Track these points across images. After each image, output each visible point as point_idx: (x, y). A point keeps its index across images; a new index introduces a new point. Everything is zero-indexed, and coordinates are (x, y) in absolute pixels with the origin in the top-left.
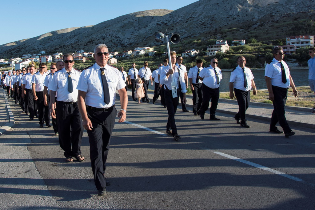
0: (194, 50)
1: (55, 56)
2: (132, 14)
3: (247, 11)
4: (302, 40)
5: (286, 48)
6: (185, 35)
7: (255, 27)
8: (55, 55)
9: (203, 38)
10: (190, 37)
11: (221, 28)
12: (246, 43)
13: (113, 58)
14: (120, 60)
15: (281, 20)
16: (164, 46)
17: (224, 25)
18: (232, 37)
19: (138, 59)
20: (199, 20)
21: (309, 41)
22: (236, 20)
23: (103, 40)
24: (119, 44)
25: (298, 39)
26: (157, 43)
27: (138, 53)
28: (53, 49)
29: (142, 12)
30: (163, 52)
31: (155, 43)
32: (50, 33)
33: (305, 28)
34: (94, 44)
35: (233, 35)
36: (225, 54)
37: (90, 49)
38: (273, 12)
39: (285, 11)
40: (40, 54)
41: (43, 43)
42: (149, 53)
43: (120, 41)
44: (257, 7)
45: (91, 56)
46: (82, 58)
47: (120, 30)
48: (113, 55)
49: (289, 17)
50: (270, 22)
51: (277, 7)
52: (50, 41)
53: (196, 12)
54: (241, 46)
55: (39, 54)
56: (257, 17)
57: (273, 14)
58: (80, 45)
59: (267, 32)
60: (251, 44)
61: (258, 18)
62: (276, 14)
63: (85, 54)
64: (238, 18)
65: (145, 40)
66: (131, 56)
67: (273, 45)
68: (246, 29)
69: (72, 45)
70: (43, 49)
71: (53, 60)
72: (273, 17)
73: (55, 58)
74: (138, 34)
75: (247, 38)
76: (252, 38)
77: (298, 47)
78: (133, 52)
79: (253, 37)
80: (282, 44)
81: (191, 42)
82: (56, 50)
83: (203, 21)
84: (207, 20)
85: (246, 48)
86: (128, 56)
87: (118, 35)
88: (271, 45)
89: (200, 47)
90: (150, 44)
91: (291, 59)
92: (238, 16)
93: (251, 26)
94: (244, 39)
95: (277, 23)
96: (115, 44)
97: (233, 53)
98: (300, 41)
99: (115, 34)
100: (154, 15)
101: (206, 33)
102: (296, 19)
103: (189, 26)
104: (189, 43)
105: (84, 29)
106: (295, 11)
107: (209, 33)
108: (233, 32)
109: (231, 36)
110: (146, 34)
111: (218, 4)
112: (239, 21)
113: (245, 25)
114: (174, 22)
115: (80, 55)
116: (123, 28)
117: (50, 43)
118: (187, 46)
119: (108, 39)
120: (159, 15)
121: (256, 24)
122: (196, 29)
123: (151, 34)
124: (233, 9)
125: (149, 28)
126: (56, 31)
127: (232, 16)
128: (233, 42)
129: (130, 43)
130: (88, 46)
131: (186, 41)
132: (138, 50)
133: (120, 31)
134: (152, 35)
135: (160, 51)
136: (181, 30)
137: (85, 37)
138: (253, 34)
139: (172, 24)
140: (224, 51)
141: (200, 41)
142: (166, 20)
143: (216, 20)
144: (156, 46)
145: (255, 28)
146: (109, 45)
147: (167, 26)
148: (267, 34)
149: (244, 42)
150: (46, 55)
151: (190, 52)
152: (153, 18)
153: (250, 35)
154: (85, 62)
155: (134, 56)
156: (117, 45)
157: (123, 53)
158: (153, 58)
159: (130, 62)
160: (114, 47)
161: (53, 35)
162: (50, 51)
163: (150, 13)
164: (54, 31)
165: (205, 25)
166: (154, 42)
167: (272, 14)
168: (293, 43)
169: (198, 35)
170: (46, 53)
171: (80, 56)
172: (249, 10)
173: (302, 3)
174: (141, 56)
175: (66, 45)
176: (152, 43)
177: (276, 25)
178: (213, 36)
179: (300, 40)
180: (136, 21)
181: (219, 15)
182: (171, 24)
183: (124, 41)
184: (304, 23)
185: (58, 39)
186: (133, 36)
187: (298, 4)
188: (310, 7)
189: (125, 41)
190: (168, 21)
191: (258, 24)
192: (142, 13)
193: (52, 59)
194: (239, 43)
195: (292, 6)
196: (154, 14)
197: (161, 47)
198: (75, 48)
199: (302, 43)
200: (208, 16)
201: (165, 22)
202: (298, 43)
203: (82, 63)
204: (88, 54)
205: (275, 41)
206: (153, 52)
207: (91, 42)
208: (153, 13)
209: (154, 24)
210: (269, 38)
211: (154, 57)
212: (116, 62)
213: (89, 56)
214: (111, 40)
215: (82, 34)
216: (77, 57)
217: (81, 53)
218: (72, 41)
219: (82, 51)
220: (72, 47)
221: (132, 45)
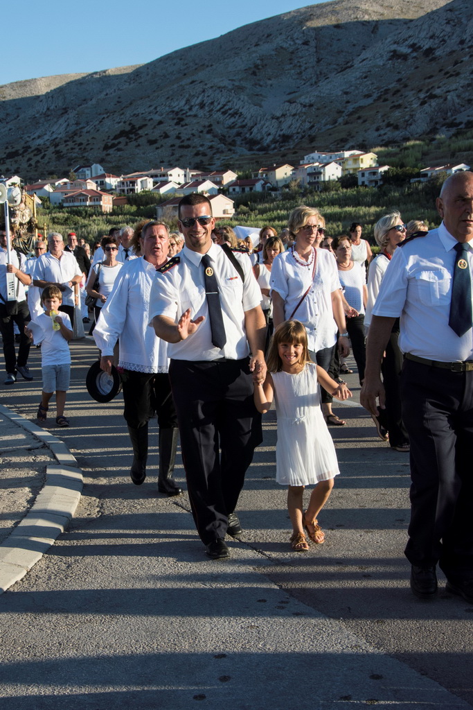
2: (289, 16)
13: (221, 197)
14: (246, 205)
16: (420, 145)
19: (317, 199)
23: (177, 124)
24: (238, 140)
26: (389, 134)
27: (317, 173)
30: (416, 170)
31: (382, 132)
34: (143, 141)
37: (126, 161)
42: (359, 175)
43: (243, 127)
45: (133, 190)
46: (99, 198)
47: (243, 84)
48: (219, 183)
58: (90, 147)
63: (107, 180)
65: (340, 120)
66: (287, 186)
69: (56, 145)
74: (313, 100)
78: (297, 172)
86: (274, 189)
87: (237, 105)
90: (360, 140)
96: (223, 139)
99: (223, 101)
100: (381, 18)
105: (102, 81)
110: (345, 98)
114: (462, 42)
115: (92, 185)
116: (254, 73)
120: (402, 17)
123: (368, 96)
125: (358, 74)
129: (284, 135)
130: (119, 150)
132: (317, 164)
133: (241, 88)
134: (370, 101)
135: (402, 166)
137: (107, 112)
139: (452, 52)
142: (431, 34)
144: (386, 145)
146: (202, 145)
147: (434, 59)
152: (374, 28)
154: (112, 214)
155: (300, 186)
156: (233, 143)
157: (256, 175)
158: (373, 195)
159: (287, 209)
160: (219, 151)
163: (363, 7)
166: (377, 130)
171: (89, 188)
174: (327, 186)
175: (34, 145)
176: (372, 135)
180: (306, 43)
182: (448, 50)
183: (259, 126)
186: (295, 108)
189: (265, 130)
190: (437, 41)
192: (329, 8)
196: (380, 10)
197: (407, 148)
198: (70, 159)
201: (426, 45)
203: (100, 218)
204: (119, 180)
206: (377, 168)
207: (130, 132)
208: (377, 8)
209: (382, 56)
211: (380, 187)
212: (232, 211)
213: (126, 188)
214: (207, 124)
215: (94, 101)
216: (81, 195)
217: (92, 179)
218: (54, 129)
219: (96, 169)
220: (57, 152)
221: (291, 145)
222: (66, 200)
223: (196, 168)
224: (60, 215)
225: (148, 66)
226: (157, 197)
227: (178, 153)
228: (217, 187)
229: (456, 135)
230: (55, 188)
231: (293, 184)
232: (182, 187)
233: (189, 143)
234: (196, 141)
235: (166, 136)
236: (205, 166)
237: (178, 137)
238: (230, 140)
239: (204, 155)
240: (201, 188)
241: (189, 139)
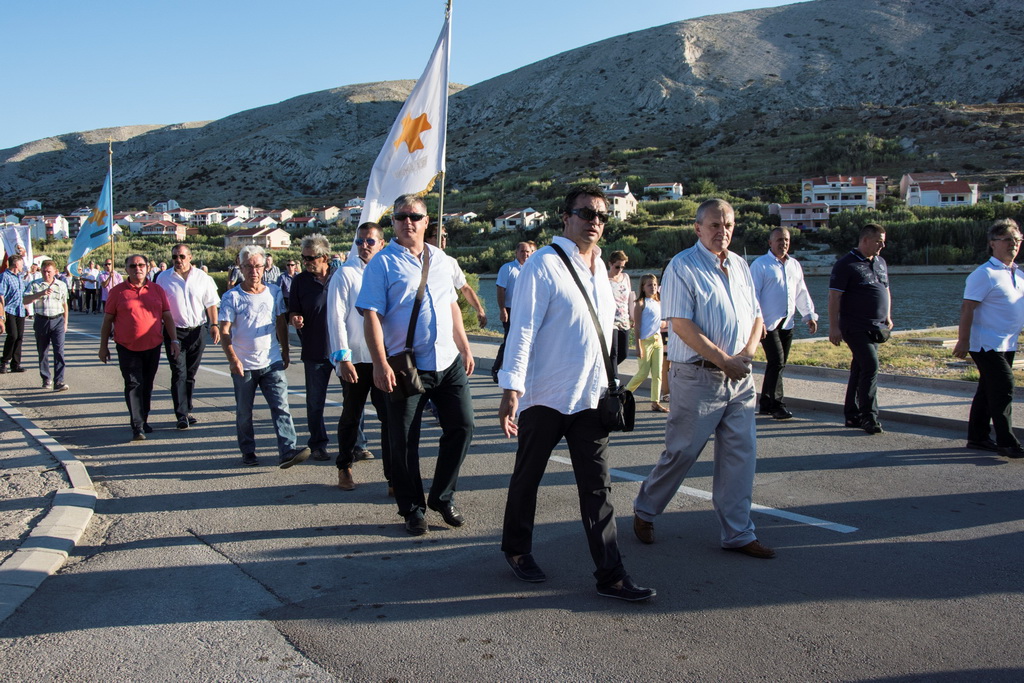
0: (530, 210)
1: (79, 219)
2: (336, 91)
3: (688, 97)
4: (845, 190)
5: (804, 212)
6: (504, 165)
7: (709, 146)
8: (78, 214)
9: (558, 174)
10: (517, 169)
11: (610, 146)
12: (686, 193)
13: (279, 230)
15: (784, 127)
17: (621, 136)
18: (643, 174)
20: (544, 118)
21: (865, 193)
22: (655, 123)
23: (242, 170)
25: (834, 185)
27: (358, 214)
28: (68, 194)
29: (370, 87)
32: (57, 141)
33: (851, 153)
34: (213, 182)
35: (647, 168)
36: (627, 223)
37: (199, 199)
38: (762, 105)
39: (795, 102)
40: (22, 211)
41: (31, 173)
43: (299, 174)
44: (716, 85)
45: (204, 223)
46: (174, 228)
47: (299, 140)
48: (278, 219)
49: (806, 120)
50: (754, 133)
51: (775, 90)
52: (59, 168)
53: (538, 92)
54: (671, 201)
55: (16, 210)
56: (715, 117)
57: (763, 110)
58: (166, 185)
59: (744, 162)
60: (699, 196)
61: (717, 119)
62: (770, 109)
63: (182, 214)
64: (660, 118)
66: (335, 224)
67: (764, 200)
68: (683, 151)
69: (137, 183)
70: (33, 193)
71: (70, 232)
72: (763, 118)
73: (79, 225)
74: (355, 157)
75: (687, 179)
76: (700, 179)
77: (834, 209)
78: (343, 213)
79: (704, 177)
80: (786, 199)
81: (520, 187)
82: (82, 199)
83: (557, 124)
84: (568, 119)
85: (687, 208)
86: (324, 225)
87: (293, 157)
88: (757, 201)
89: (550, 202)
91: (816, 245)
92: (662, 111)
93: (697, 144)
94: (678, 182)
95: (773, 136)
96: (281, 184)
97: (650, 223)
98: (840, 192)
99: (282, 153)
101: (567, 161)
102: (827, 127)
103: (515, 135)
104: (514, 189)
105: (182, 133)
106: (823, 105)
107: (576, 160)
108: (646, 159)
109: (641, 171)
111: (602, 71)
112: (665, 127)
113: (682, 140)
114: (468, 122)
115: (168, 217)
116: (308, 133)
117: (58, 174)
118: (510, 197)
119: (258, 168)
121: (712, 136)
122: (537, 147)
124: (647, 91)
126: (80, 135)
127: (644, 110)
128: (649, 188)
129: (332, 183)
130: (192, 189)
131: (504, 183)
132: (358, 207)
133: (297, 144)
136: (491, 146)
137: (182, 157)
138: (704, 168)
139: (462, 128)
140: (623, 217)
141: (549, 183)
143: (598, 120)
145: (711, 150)
146: (264, 188)
148: (745, 168)
149: (678, 189)
150: (42, 214)
151: (520, 216)
153: (697, 169)
155: (345, 224)
156: (290, 188)
157: (309, 214)
160: (278, 193)
161: (69, 148)
162: (59, 201)
163: (394, 89)
164: (71, 134)
165: (563, 136)
167: (758, 108)
168: (821, 197)
169: (542, 164)
170: (43, 206)
171: (165, 219)
172: (693, 95)
173: (843, 80)
177: (773, 142)
178: (587, 169)
179: (839, 189)
180: (349, 113)
181: (607, 104)
182: (458, 126)
183: (311, 175)
184: (848, 139)
185: (86, 160)
186: (340, 162)
187: (832, 85)
188: (862, 95)
189: (316, 178)
190: (450, 119)
191: (720, 137)
192: (368, 88)
193: (67, 229)
194: (667, 192)
195: (815, 87)
196: (407, 93)
197: (429, 198)
198: (149, 195)
199: (845, 197)
200: (574, 108)
202: (833, 198)
204: (192, 213)
205: (768, 191)
207: (202, 175)
208: (404, 91)
210: (750, 182)
212: (288, 243)
213: (198, 221)
214: (268, 171)
215: (171, 148)
216: (158, 225)
217: (168, 212)
218: (135, 169)
219: (172, 204)
220: (138, 189)
221: (338, 191)
222: (145, 229)
223: (259, 206)
224: (139, 242)
225: (218, 122)
226: (225, 229)
227: (244, 193)
228: (276, 223)
229: (466, 190)
230: (135, 219)
231: (339, 222)
232: (247, 221)
233: (253, 185)
234: (259, 184)
235: (234, 179)
236: (266, 205)
237: (244, 181)
238: (287, 185)
239: (266, 196)
240: (262, 223)
241: (253, 183)
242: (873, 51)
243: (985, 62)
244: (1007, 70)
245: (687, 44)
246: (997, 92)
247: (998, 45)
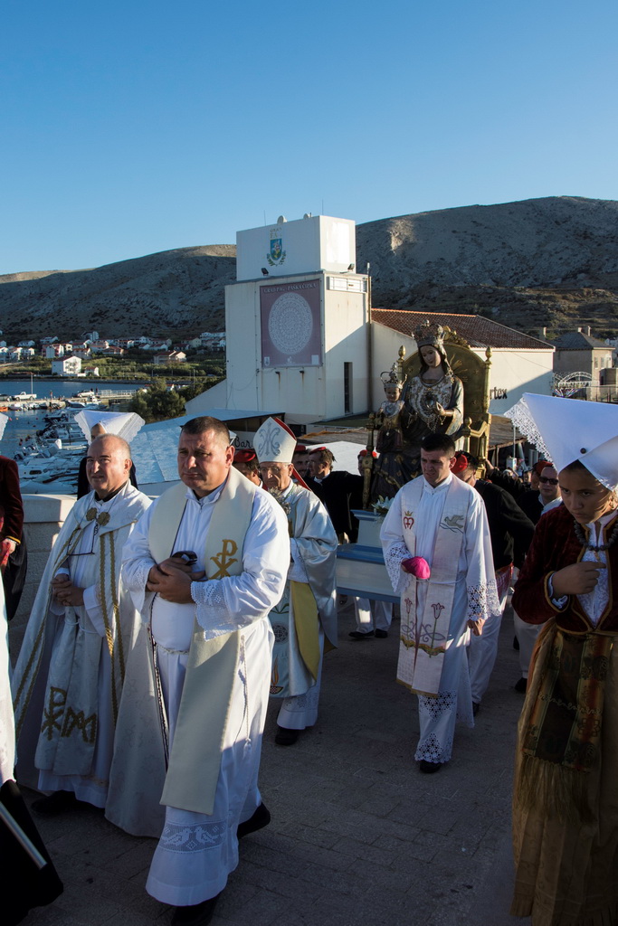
23: (127, 311)
24: (161, 322)
43: (163, 315)
47: (157, 292)
49: (452, 292)
51: (441, 269)
56: (407, 285)
57: (434, 281)
58: (79, 320)
69: (53, 317)
74: (196, 304)
87: (157, 303)
102: (461, 297)
116: (160, 287)
119: (136, 310)
129: (184, 320)
130: (100, 323)
133: (157, 295)
175: (35, 315)
180: (184, 272)
183: (170, 315)
189: (174, 317)
214: (143, 312)
220: (58, 322)
242: (500, 245)
243: (559, 255)
244: (569, 261)
245: (393, 238)
246: (563, 274)
247: (567, 245)
